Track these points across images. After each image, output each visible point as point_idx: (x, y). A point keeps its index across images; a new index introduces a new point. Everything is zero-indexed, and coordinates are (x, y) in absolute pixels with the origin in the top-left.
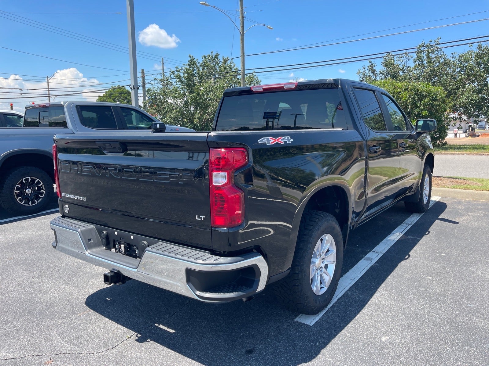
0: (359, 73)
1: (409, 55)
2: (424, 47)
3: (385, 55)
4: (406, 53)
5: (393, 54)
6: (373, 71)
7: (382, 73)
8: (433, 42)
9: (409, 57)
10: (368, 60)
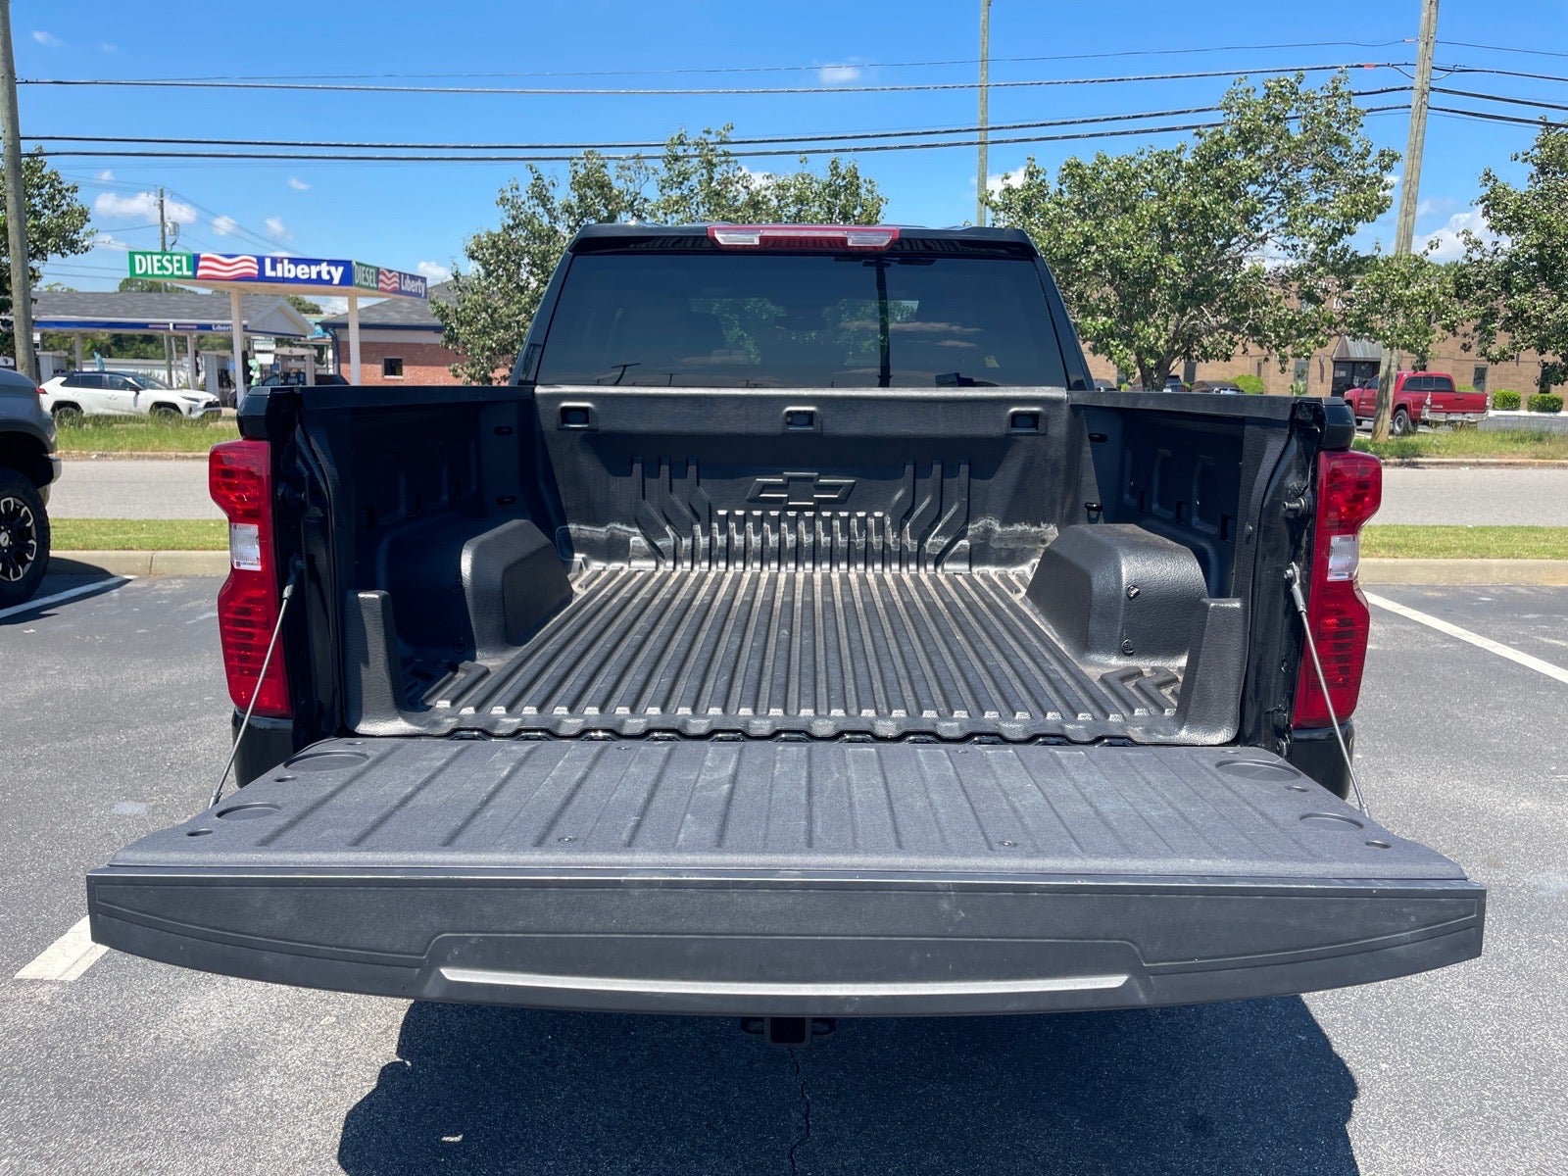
0: (503, 201)
1: (649, 163)
2: (684, 145)
3: (581, 153)
4: (637, 157)
5: (605, 153)
6: (543, 200)
7: (568, 209)
8: (713, 135)
9: (646, 169)
10: (528, 162)
